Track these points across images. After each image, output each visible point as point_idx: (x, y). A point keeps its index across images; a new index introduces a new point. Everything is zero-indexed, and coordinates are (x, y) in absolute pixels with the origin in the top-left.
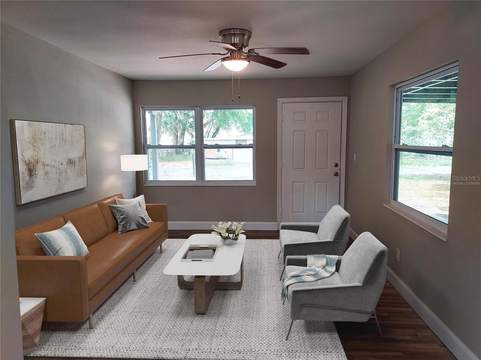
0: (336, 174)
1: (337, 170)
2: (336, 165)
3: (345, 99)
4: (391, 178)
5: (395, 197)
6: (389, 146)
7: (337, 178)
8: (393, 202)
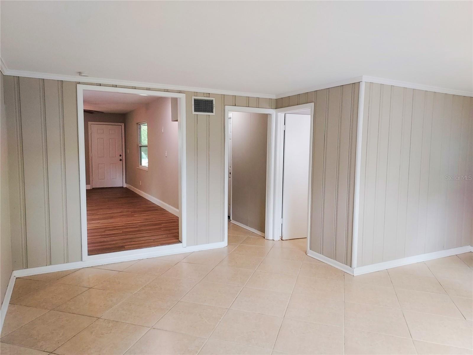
0: (121, 160)
1: (121, 158)
2: (120, 156)
3: (123, 125)
4: (139, 157)
5: (141, 164)
6: (138, 145)
7: (122, 161)
8: (140, 166)
